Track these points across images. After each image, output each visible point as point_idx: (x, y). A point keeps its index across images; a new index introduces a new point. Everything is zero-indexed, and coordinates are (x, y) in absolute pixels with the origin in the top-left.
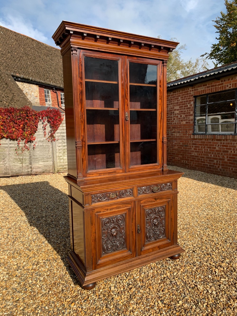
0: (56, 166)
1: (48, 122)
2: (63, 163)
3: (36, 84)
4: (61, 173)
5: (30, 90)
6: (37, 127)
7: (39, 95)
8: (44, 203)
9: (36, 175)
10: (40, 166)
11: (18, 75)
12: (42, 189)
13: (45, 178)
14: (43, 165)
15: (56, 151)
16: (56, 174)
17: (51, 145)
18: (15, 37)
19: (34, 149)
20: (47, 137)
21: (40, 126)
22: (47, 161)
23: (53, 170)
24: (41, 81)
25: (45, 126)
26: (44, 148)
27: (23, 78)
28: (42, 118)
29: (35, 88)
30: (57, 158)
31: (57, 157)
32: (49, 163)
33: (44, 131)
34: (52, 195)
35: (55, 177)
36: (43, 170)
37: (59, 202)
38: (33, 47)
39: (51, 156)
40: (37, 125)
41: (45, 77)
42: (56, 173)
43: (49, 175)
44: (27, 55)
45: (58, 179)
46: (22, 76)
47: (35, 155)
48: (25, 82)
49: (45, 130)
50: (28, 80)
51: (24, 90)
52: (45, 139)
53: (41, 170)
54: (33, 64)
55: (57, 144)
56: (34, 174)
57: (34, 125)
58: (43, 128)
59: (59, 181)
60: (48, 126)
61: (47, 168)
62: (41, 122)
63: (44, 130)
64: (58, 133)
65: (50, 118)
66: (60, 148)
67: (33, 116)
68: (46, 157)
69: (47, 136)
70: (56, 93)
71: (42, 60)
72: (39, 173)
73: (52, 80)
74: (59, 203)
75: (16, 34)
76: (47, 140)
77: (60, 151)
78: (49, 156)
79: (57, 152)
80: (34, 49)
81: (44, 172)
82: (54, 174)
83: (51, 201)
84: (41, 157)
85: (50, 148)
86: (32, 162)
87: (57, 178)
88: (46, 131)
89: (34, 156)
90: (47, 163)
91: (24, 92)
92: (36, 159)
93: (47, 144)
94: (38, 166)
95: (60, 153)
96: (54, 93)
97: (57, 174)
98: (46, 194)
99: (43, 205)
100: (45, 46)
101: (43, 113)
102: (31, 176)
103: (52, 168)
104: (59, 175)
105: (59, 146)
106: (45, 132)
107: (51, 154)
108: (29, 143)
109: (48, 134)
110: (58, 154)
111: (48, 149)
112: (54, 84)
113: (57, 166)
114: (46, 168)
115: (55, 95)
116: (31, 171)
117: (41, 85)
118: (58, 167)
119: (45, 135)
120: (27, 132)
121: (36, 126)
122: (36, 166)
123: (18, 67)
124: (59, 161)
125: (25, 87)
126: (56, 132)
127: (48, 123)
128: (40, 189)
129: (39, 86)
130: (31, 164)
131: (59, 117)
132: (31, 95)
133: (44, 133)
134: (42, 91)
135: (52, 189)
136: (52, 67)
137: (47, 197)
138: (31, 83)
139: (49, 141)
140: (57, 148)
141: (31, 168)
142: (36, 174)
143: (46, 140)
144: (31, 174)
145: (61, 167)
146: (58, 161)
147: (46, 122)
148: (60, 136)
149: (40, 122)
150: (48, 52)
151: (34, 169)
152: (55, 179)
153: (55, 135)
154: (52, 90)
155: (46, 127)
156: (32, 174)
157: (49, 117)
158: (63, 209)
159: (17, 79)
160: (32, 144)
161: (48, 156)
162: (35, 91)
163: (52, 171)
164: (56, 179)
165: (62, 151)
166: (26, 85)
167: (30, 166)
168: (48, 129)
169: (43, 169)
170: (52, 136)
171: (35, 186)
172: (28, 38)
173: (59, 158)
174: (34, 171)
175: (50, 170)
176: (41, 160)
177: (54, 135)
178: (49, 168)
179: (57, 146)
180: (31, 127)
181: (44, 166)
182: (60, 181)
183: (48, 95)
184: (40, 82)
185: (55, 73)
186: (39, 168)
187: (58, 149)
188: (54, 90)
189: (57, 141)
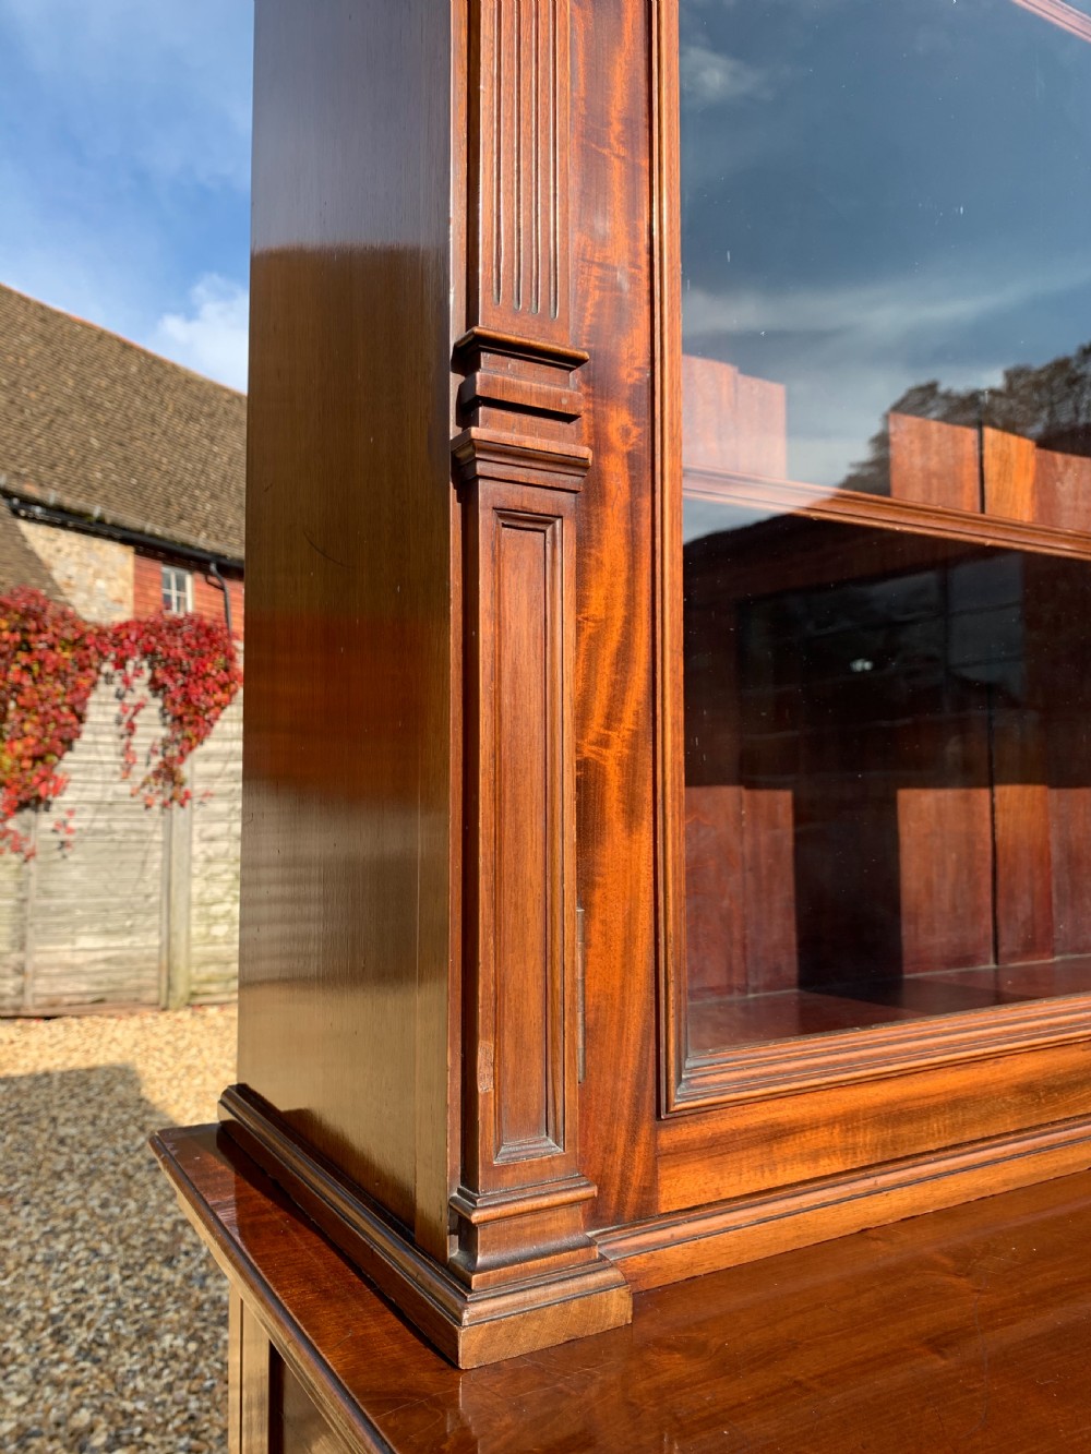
0: (180, 962)
1: (156, 686)
2: (224, 947)
3: (125, 541)
4: (212, 1011)
5: (88, 566)
6: (81, 718)
7: (130, 593)
8: (47, 1262)
9: (48, 1018)
10: (79, 959)
11: (31, 490)
12: (62, 1131)
13: (105, 1039)
14: (100, 955)
15: (189, 867)
16: (180, 1015)
17: (160, 828)
18: (38, 326)
19: (66, 851)
20: (140, 780)
21: (102, 709)
22: (129, 932)
23: (164, 986)
24: (148, 527)
25: (135, 714)
26: (113, 846)
27: (59, 509)
28: (120, 664)
29: (119, 559)
30: (195, 911)
31: (189, 904)
32: (137, 940)
33: (124, 741)
34: (123, 1183)
35: (171, 1038)
36: (94, 988)
37: (169, 1261)
38: (125, 377)
39: (153, 899)
40: (83, 702)
41: (174, 511)
42: (177, 1010)
43: (135, 1022)
44: (91, 406)
45: (188, 1048)
46: (52, 497)
47: (53, 886)
48: (63, 526)
49: (130, 735)
50: (81, 515)
51: (54, 563)
52: (125, 788)
53: (84, 988)
54: (115, 448)
55: (196, 828)
56: (39, 1012)
57: (64, 704)
58: (119, 722)
59: (189, 1068)
60: (151, 717)
61: (125, 975)
62: (113, 689)
63: (122, 737)
64: (208, 757)
65: (166, 668)
66: (212, 849)
67: (64, 649)
68: (122, 906)
69: (141, 771)
70: (222, 588)
71: (164, 433)
72: (70, 1005)
73: (205, 526)
74: (167, 1274)
75: (46, 315)
76: (139, 798)
77: (218, 868)
78: (140, 898)
79: (196, 876)
80: (131, 383)
81: (101, 1001)
82: (162, 1017)
83: (105, 1248)
84: (89, 901)
85: (153, 846)
86: (30, 933)
87: (182, 1044)
88: (135, 740)
89: (47, 894)
90: (126, 941)
91: (56, 575)
92: (60, 912)
93: (137, 826)
94: (68, 958)
95: (210, 879)
96: (212, 590)
97: (185, 1015)
98: (81, 1178)
99: (27, 1288)
100: (183, 379)
101: (128, 637)
102: (19, 1023)
103: (154, 974)
104: (199, 1027)
105: (212, 839)
106: (128, 746)
107: (152, 884)
108: (28, 814)
109: (148, 763)
110: (197, 887)
111: (139, 856)
112: (213, 545)
113: (189, 966)
114: (117, 977)
115: (214, 599)
116: (21, 992)
117: (148, 547)
118: (194, 971)
119: (127, 770)
120: (19, 747)
121: (73, 710)
122: (54, 959)
123: (36, 453)
124: (203, 930)
125: (66, 549)
126: (199, 750)
127: (155, 696)
128: (45, 1123)
129: (137, 553)
130: (22, 947)
131: (221, 660)
132: (89, 591)
133: (122, 755)
134: (150, 575)
135: (132, 1129)
136: (210, 470)
137: (78, 1203)
138: (96, 534)
139: (148, 807)
140: (197, 848)
141: (20, 970)
142: (49, 1012)
143: (129, 799)
144: (17, 1008)
145: (213, 969)
146: (195, 931)
147: (141, 688)
148: (218, 776)
149: (102, 687)
150: (197, 405)
151: (40, 982)
152: (168, 1051)
153: (192, 768)
154: (200, 576)
155: (136, 720)
156: (24, 1013)
157: (160, 662)
158: (192, 1346)
159: (23, 506)
160: (46, 821)
161: (133, 899)
162: (111, 574)
163: (152, 996)
164: (176, 1049)
165: (223, 867)
166: (68, 540)
167: (15, 957)
168: (152, 728)
169: (99, 983)
170: (168, 773)
171: (16, 1100)
172: (102, 336)
173: (203, 909)
174: (39, 989)
175: (140, 989)
176: (92, 921)
177: (185, 770)
178: (138, 977)
179: (195, 838)
180: (46, 713)
181: (107, 961)
182: (198, 1062)
183: (178, 598)
184: (141, 532)
185: (225, 496)
186: (73, 971)
187: (202, 857)
188: (211, 574)
189: (202, 809)
